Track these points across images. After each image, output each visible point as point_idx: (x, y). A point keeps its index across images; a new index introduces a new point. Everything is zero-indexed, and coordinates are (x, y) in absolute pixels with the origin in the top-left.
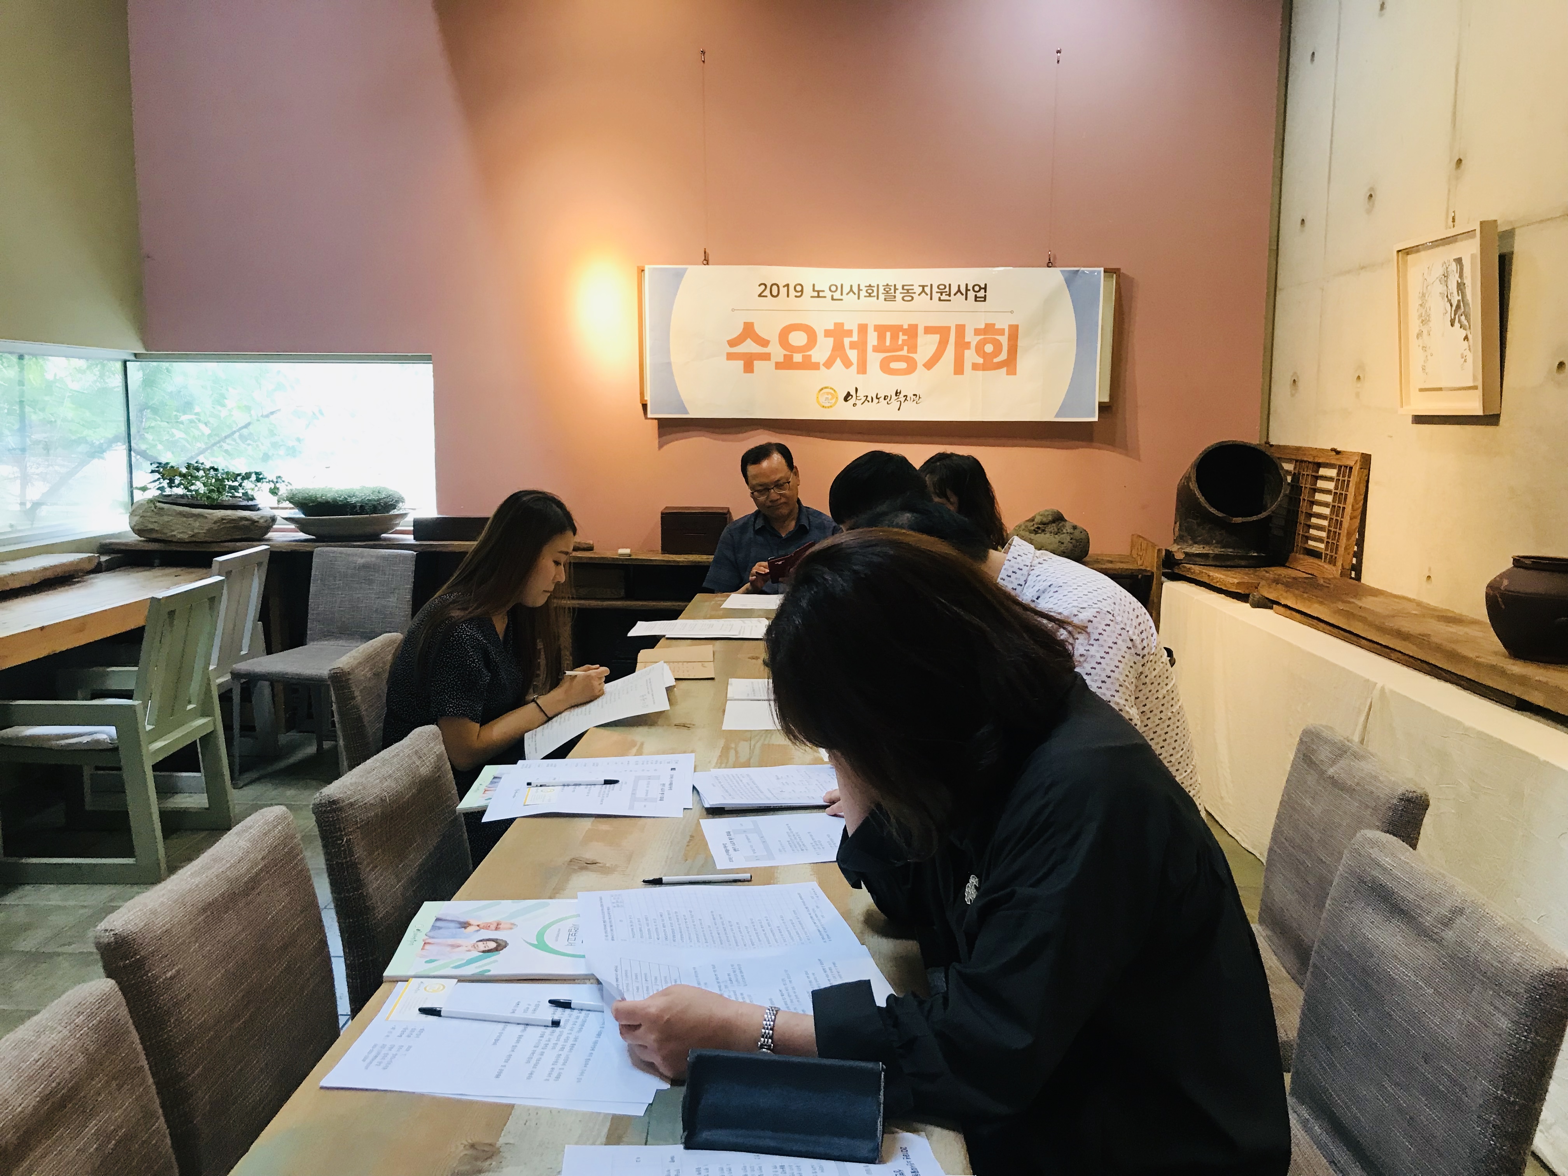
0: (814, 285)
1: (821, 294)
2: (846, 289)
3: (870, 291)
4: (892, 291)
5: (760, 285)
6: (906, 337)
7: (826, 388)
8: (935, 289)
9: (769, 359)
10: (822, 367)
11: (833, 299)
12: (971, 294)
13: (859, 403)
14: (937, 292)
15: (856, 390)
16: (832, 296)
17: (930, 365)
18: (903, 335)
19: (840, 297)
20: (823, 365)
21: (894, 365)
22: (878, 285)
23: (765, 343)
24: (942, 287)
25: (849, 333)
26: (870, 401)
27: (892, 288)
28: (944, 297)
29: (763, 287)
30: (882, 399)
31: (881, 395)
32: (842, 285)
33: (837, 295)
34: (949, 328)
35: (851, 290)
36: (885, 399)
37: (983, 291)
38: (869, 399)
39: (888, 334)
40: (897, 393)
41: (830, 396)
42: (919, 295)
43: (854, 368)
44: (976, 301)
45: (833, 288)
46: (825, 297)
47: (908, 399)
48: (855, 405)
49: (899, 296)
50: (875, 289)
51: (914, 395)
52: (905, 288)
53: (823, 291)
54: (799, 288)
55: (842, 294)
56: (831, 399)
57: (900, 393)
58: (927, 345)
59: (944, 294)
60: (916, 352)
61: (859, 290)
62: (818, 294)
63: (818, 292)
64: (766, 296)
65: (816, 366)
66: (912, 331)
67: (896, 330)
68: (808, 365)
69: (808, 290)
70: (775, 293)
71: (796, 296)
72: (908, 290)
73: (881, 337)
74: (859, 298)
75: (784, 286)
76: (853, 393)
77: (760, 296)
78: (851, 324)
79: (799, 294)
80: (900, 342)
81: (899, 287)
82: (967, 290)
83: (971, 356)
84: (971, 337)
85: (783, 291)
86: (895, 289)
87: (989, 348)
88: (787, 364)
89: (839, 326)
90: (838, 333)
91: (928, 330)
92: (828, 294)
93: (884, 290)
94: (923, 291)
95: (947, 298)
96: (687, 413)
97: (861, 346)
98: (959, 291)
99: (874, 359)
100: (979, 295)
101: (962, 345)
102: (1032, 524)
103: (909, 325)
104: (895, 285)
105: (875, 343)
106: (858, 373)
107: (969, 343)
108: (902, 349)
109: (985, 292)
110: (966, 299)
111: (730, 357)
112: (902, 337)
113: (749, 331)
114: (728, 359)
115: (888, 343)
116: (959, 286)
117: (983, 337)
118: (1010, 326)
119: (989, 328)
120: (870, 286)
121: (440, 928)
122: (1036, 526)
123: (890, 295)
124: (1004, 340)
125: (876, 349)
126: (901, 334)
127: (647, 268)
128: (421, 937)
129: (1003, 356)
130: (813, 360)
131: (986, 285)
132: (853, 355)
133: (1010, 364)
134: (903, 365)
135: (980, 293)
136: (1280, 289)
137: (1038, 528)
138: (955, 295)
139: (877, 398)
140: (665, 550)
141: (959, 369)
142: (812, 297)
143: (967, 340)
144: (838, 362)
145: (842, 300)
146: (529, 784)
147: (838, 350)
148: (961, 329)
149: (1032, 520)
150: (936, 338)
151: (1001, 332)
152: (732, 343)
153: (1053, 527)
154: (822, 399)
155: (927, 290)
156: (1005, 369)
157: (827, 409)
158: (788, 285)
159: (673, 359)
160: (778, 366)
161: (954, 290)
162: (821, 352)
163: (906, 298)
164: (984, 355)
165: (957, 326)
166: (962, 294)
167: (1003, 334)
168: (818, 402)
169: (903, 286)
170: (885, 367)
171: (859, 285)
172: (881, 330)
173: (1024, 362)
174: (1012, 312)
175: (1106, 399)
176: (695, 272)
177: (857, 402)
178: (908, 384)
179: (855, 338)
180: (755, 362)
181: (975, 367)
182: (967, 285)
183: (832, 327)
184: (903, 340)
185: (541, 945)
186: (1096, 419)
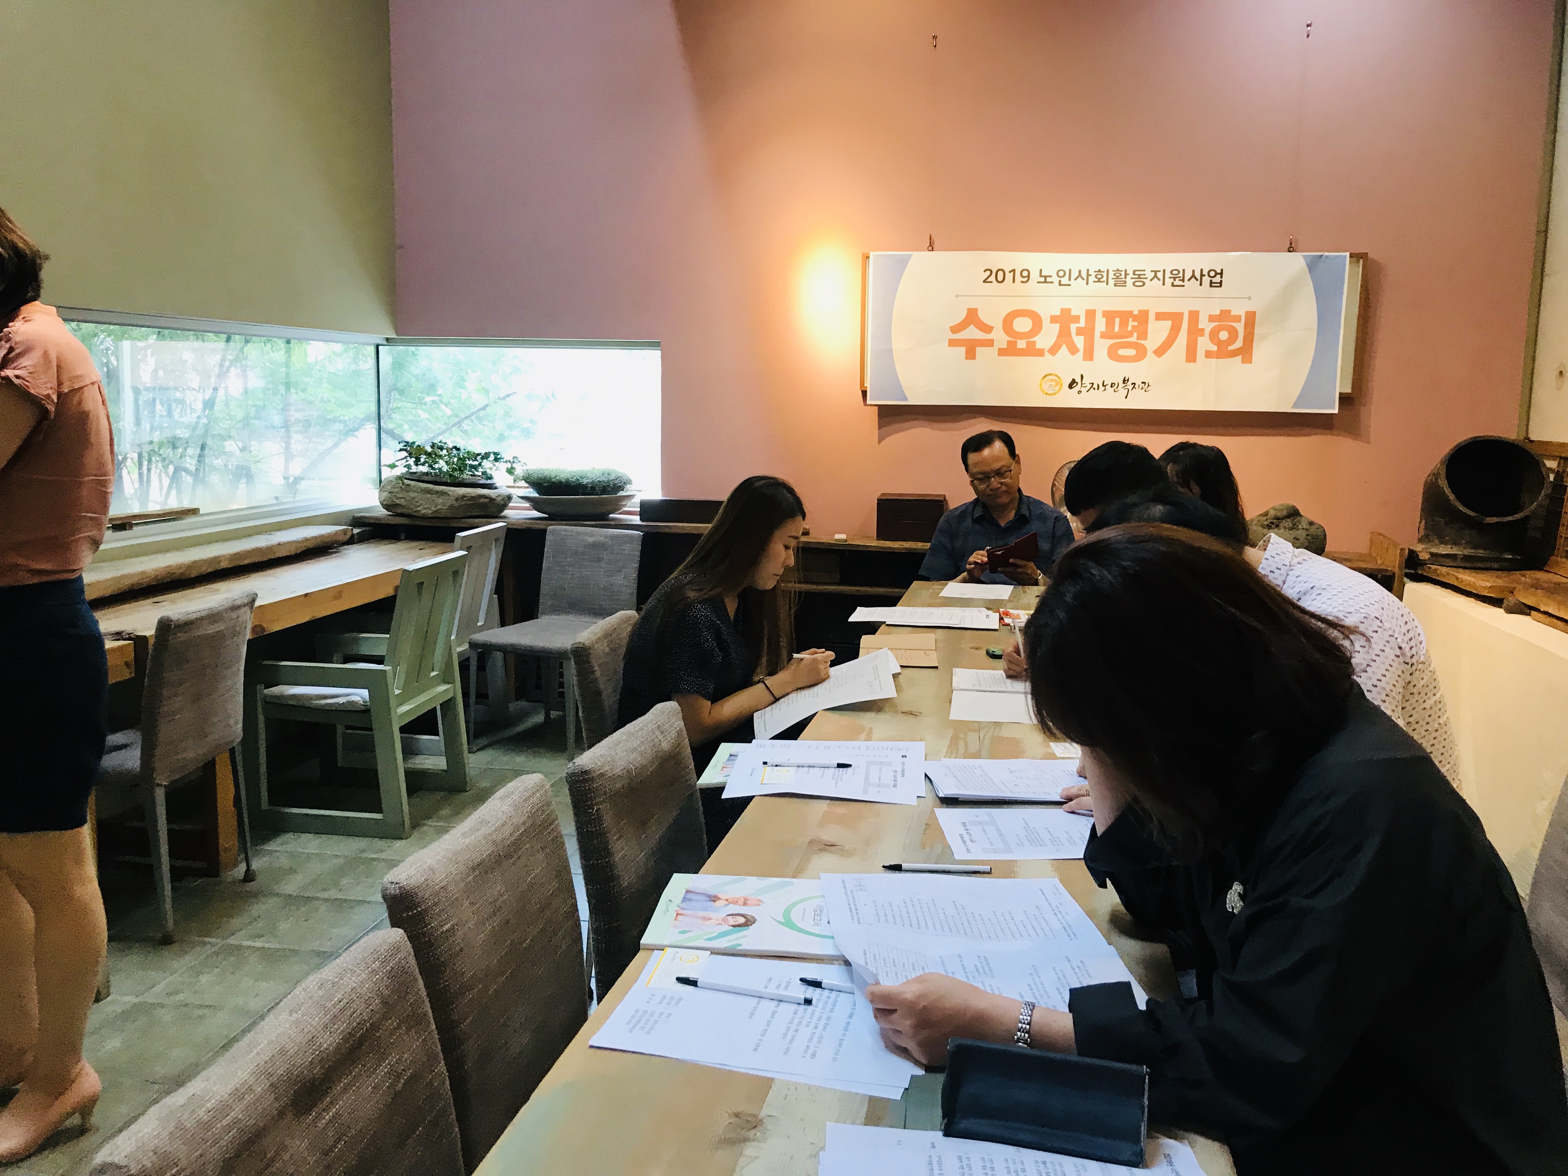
0: (1041, 270)
1: (1048, 279)
2: (1075, 274)
3: (1099, 276)
4: (1123, 276)
5: (985, 271)
6: (1136, 323)
7: (1050, 375)
8: (1168, 274)
9: (992, 345)
10: (1046, 354)
11: (1060, 284)
12: (1206, 280)
13: (1084, 390)
14: (1170, 278)
15: (1082, 377)
16: (1060, 281)
17: (1160, 352)
18: (1133, 321)
19: (1068, 283)
20: (1048, 351)
21: (1122, 352)
22: (1108, 271)
23: (988, 329)
24: (1174, 272)
25: (1077, 319)
26: (1096, 388)
27: (1123, 273)
28: (1177, 282)
29: (988, 273)
30: (1108, 387)
31: (1108, 382)
32: (1070, 270)
33: (1065, 281)
34: (1182, 314)
35: (1080, 275)
36: (1112, 387)
37: (1219, 276)
38: (1095, 386)
39: (1117, 320)
40: (1124, 380)
41: (1054, 383)
42: (1151, 280)
43: (1080, 354)
44: (1211, 286)
45: (1061, 274)
46: (1052, 282)
47: (1136, 386)
48: (1080, 392)
49: (1129, 281)
50: (1105, 274)
51: (1143, 383)
52: (1137, 273)
53: (1051, 276)
54: (1025, 274)
55: (1070, 279)
56: (1055, 387)
57: (1128, 380)
58: (1158, 332)
59: (1177, 279)
60: (1146, 339)
61: (1088, 275)
62: (1045, 279)
63: (1046, 277)
64: (991, 282)
65: (1040, 353)
66: (1142, 317)
67: (1125, 316)
68: (1032, 351)
69: (1035, 276)
70: (1000, 278)
71: (1022, 282)
72: (1139, 275)
73: (1110, 323)
74: (1087, 284)
75: (1010, 272)
76: (1078, 380)
77: (985, 281)
78: (1078, 310)
79: (1025, 279)
80: (1130, 328)
81: (1130, 272)
82: (1202, 275)
83: (1204, 344)
84: (1204, 324)
85: (1009, 276)
86: (1126, 274)
87: (1224, 335)
88: (1010, 350)
89: (1066, 312)
90: (1064, 319)
91: (1160, 316)
92: (1055, 279)
93: (1114, 275)
94: (1155, 276)
95: (1181, 283)
96: (906, 399)
97: (1088, 332)
98: (1193, 276)
99: (1101, 346)
100: (1214, 280)
101: (1195, 332)
102: (1265, 518)
103: (1139, 311)
104: (1126, 271)
105: (1104, 329)
106: (1084, 359)
107: (1203, 330)
108: (1132, 336)
109: (1221, 277)
110: (1201, 284)
111: (952, 343)
112: (1131, 323)
113: (972, 317)
114: (950, 345)
115: (1117, 329)
116: (1193, 271)
117: (1217, 324)
118: (1247, 313)
119: (1225, 315)
120: (1099, 271)
121: (690, 900)
122: (1269, 521)
123: (1120, 282)
124: (1240, 327)
125: (1103, 336)
126: (1131, 319)
127: (872, 254)
128: (673, 908)
129: (1239, 344)
130: (1038, 346)
131: (1222, 270)
132: (1079, 341)
133: (1246, 352)
134: (1132, 352)
135: (1216, 279)
136: (1547, 275)
137: (1272, 523)
138: (1189, 280)
139: (1103, 386)
140: (880, 536)
141: (1191, 356)
142: (1038, 282)
143: (1200, 326)
144: (1064, 348)
145: (1070, 285)
146: (765, 763)
147: (1064, 336)
148: (1194, 316)
149: (1266, 514)
150: (1168, 324)
151: (1238, 319)
152: (955, 329)
153: (1288, 523)
154: (1045, 387)
155: (1160, 275)
156: (1239, 358)
157: (1050, 396)
158: (1014, 271)
159: (895, 345)
160: (1002, 352)
161: (1188, 275)
162: (1046, 338)
163: (1137, 284)
164: (1219, 343)
165: (1190, 312)
166: (1197, 280)
167: (1239, 321)
168: (1042, 390)
169: (1134, 271)
170: (1113, 354)
171: (1088, 270)
172: (1110, 316)
173: (1259, 351)
174: (1249, 298)
175: (1348, 390)
176: (920, 259)
177: (1083, 389)
178: (1136, 371)
179: (1082, 324)
180: (978, 349)
181: (1209, 354)
182: (1202, 270)
183: (1058, 313)
184: (1132, 326)
185: (788, 923)
186: (1336, 411)
